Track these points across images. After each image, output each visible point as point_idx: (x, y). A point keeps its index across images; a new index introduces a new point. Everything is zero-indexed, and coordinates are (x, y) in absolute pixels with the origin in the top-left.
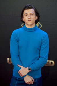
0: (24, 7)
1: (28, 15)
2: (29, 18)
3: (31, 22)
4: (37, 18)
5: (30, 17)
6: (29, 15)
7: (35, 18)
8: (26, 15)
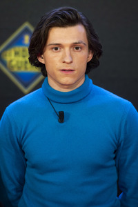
1: (63, 48)
3: (74, 76)
6: (67, 49)
8: (56, 49)
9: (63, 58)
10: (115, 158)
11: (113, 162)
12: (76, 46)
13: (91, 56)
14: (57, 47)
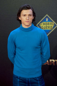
9: (26, 18)
10: (40, 45)
11: (40, 46)
12: (30, 15)
13: (33, 18)
14: (25, 15)
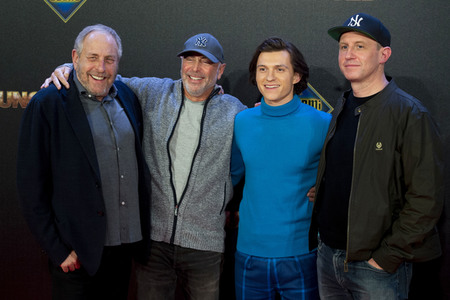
0: (260, 44)
1: (267, 68)
2: (270, 79)
4: (297, 79)
5: (273, 75)
6: (271, 69)
7: (292, 79)
8: (263, 70)
12: (278, 68)
13: (299, 79)
